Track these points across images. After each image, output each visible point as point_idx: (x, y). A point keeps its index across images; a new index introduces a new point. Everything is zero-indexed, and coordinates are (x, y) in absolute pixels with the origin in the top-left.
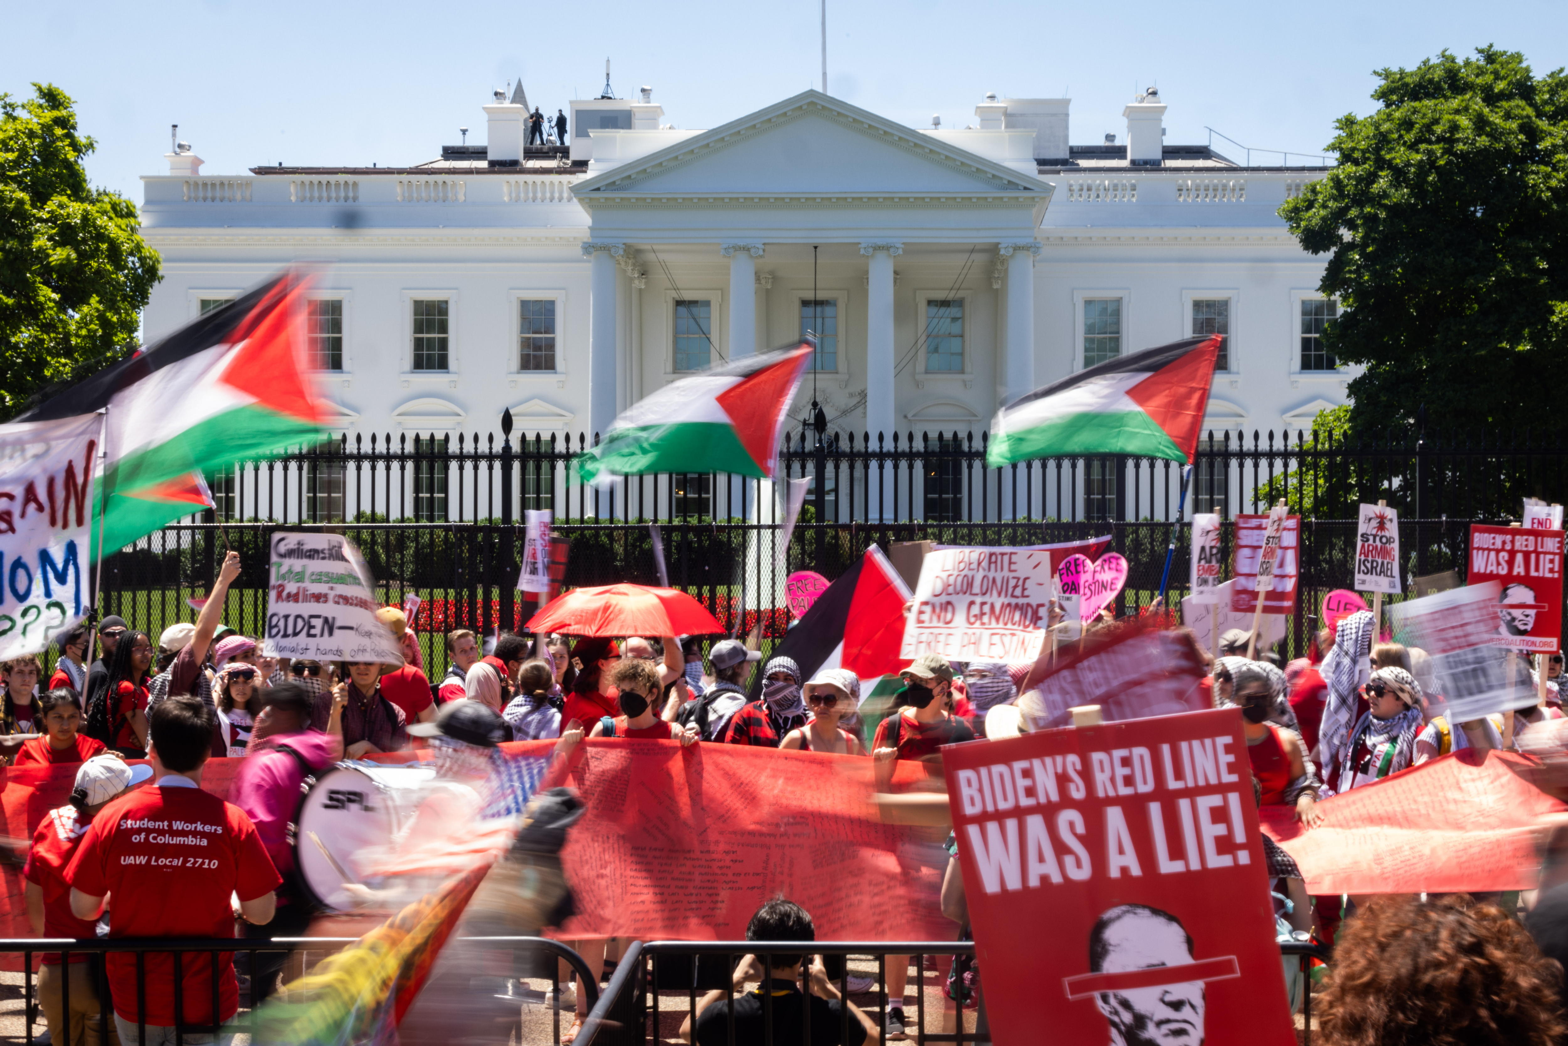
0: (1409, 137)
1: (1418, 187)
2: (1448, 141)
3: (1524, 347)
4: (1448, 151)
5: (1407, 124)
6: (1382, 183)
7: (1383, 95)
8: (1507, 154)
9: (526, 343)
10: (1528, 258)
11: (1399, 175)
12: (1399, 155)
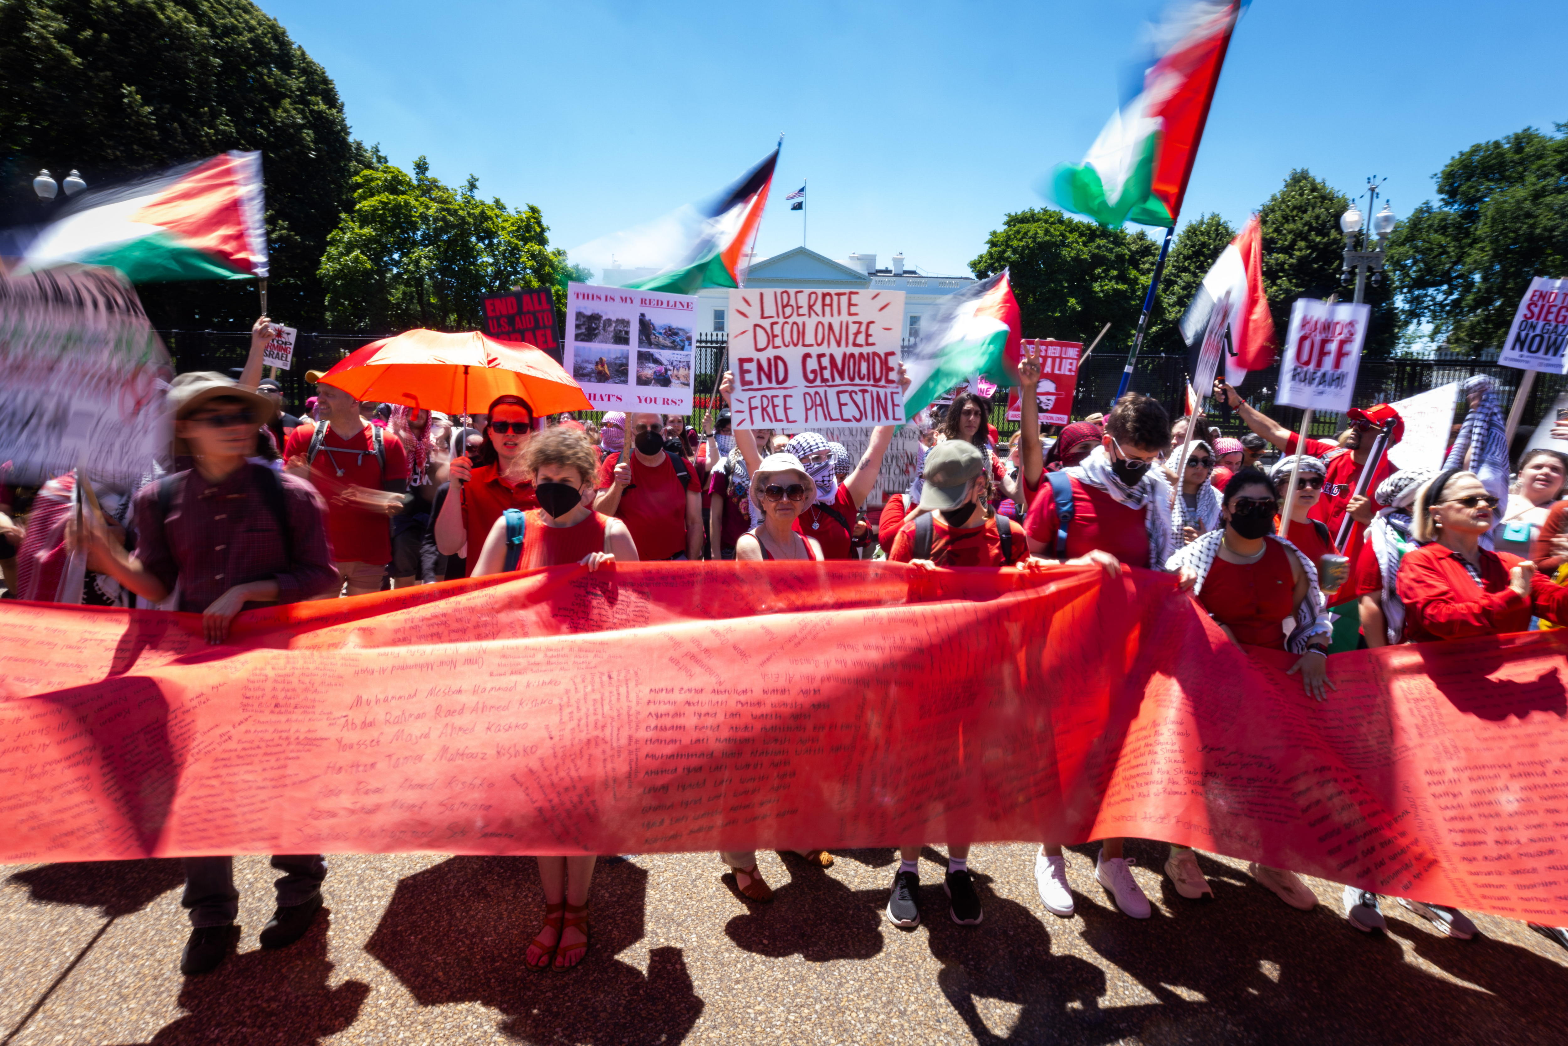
0: (1019, 237)
1: (1022, 256)
2: (1034, 237)
3: (1057, 314)
4: (1034, 241)
5: (1018, 232)
6: (1009, 253)
7: (1008, 223)
8: (1054, 244)
9: (716, 323)
10: (1061, 282)
11: (1015, 251)
12: (1015, 243)
